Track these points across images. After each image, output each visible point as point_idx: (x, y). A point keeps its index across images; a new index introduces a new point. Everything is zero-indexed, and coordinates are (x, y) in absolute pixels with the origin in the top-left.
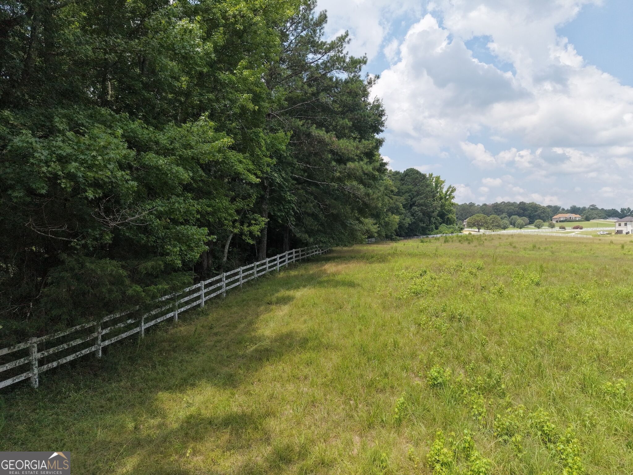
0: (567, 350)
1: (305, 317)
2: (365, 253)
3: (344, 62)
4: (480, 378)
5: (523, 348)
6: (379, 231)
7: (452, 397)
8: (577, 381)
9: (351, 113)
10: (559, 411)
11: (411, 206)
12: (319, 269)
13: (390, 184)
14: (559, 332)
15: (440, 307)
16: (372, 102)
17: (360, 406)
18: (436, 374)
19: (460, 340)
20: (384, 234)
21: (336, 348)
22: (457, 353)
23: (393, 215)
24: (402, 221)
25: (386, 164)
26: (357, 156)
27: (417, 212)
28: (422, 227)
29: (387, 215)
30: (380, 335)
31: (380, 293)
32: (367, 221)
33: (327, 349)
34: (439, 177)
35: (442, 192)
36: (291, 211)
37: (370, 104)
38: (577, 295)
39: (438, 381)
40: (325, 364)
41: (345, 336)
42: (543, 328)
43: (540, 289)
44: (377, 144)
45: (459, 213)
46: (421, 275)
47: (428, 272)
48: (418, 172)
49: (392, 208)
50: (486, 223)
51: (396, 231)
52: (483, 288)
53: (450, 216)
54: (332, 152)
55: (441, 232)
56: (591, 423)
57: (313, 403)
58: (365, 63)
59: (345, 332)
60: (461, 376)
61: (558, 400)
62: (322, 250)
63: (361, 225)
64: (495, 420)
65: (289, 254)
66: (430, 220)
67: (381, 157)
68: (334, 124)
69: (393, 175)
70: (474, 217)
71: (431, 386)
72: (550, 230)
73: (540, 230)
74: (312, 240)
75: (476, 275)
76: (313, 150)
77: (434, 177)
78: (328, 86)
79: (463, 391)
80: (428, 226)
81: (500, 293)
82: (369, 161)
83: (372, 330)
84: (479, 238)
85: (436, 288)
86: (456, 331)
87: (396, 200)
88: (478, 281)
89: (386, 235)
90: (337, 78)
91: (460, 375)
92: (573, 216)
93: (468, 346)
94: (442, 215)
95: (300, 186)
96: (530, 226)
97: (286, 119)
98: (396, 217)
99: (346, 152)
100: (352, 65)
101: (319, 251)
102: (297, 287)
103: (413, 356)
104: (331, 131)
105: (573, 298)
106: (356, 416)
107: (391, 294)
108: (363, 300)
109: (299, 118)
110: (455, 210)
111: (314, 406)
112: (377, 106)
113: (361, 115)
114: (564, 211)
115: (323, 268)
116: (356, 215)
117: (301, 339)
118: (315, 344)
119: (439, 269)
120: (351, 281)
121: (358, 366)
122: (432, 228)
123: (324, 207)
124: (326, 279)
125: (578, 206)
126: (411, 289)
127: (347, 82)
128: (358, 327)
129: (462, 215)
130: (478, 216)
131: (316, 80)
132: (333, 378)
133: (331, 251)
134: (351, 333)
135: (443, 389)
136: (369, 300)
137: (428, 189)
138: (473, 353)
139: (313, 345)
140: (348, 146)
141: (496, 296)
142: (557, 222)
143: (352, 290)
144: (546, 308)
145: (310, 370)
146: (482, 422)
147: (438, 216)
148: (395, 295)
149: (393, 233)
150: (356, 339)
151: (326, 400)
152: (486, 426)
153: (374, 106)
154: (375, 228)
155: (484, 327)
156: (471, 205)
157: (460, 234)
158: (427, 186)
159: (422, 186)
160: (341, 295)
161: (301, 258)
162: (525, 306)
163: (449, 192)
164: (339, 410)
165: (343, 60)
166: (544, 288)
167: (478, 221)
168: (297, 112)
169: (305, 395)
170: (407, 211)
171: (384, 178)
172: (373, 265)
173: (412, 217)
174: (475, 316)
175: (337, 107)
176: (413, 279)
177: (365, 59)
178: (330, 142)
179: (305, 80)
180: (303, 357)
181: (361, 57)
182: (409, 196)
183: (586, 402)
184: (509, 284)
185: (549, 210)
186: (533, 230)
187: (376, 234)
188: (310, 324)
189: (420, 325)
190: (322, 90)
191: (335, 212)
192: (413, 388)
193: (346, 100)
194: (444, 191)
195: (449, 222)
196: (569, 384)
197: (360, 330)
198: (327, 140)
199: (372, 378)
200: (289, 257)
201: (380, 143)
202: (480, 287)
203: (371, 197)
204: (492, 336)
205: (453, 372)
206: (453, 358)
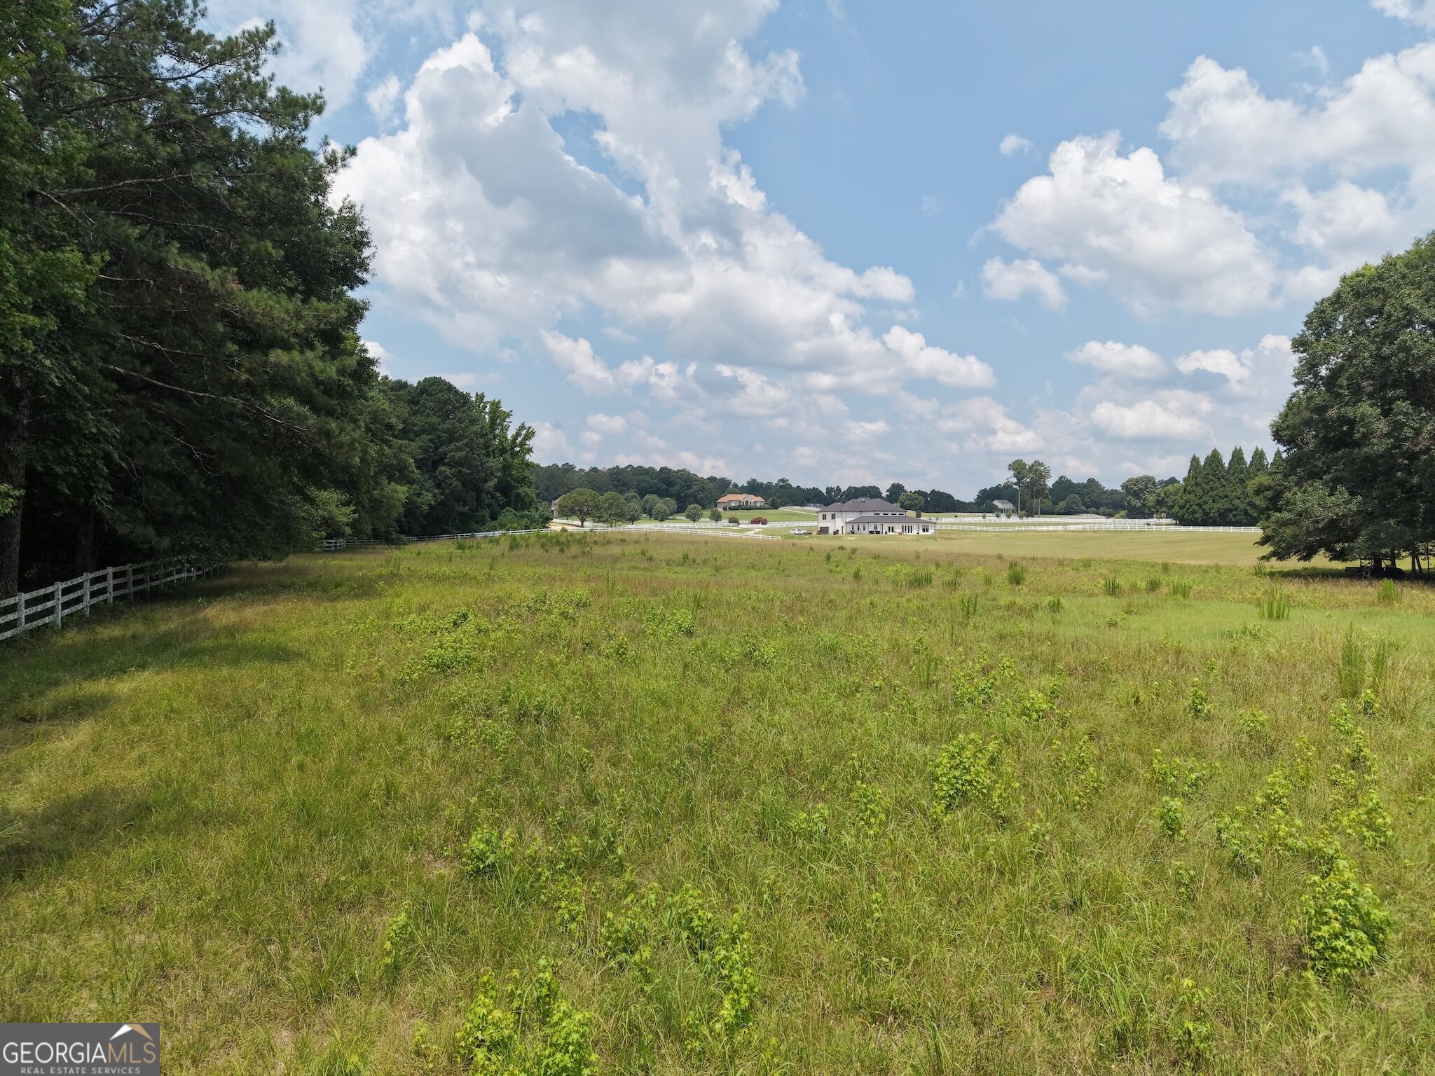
0: (737, 759)
1: (144, 748)
2: (320, 576)
3: (263, 96)
4: (574, 840)
5: (659, 765)
6: (354, 520)
7: (517, 892)
8: (752, 819)
9: (281, 229)
10: (720, 882)
11: (435, 465)
12: (187, 619)
13: (384, 410)
14: (724, 725)
15: (496, 695)
16: (336, 209)
17: (295, 954)
18: (481, 846)
19: (537, 762)
20: (368, 528)
21: (232, 818)
22: (530, 794)
23: (392, 484)
24: (415, 498)
25: (372, 362)
26: (296, 335)
27: (450, 478)
28: (462, 514)
29: (376, 483)
30: (353, 772)
31: (354, 672)
32: (324, 495)
33: (205, 824)
34: (499, 402)
35: (505, 437)
36: (100, 464)
37: (332, 213)
38: (755, 651)
39: (488, 862)
40: (201, 863)
41: (258, 787)
42: (696, 721)
43: (690, 644)
44: (350, 314)
45: (542, 486)
46: (455, 623)
47: (471, 617)
48: (450, 388)
49: (390, 466)
50: (597, 507)
51: (398, 521)
52: (588, 646)
53: (523, 490)
54: (225, 315)
55: (502, 526)
56: (772, 896)
57: (163, 972)
58: (319, 110)
59: (260, 775)
60: (537, 843)
61: (719, 862)
62: (198, 569)
63: (308, 506)
64: (602, 924)
65: (95, 581)
66: (478, 499)
67: (361, 342)
68: (233, 247)
69: (392, 389)
70: (573, 494)
71: (471, 875)
72: (713, 524)
73: (696, 525)
74: (165, 543)
75: (573, 619)
76: (173, 307)
77: (487, 403)
78: (219, 148)
79: (540, 874)
80: (473, 511)
81: (620, 653)
82: (329, 352)
83: (331, 762)
84: (582, 540)
85: (488, 652)
86: (530, 745)
87: (400, 449)
88: (577, 632)
89: (374, 530)
90: (242, 134)
91: (535, 840)
92: (752, 499)
93: (553, 775)
94: (505, 488)
95: (130, 398)
96: (678, 517)
97: (90, 215)
98: (398, 487)
99: (266, 321)
100: (284, 108)
101: (189, 571)
102: (121, 670)
103: (431, 811)
104: (225, 265)
105: (748, 655)
106: (284, 979)
107: (381, 672)
108: (310, 690)
109: (131, 217)
110: (533, 478)
111: (167, 978)
112: (350, 221)
113: (308, 236)
114: (738, 490)
115: (201, 616)
116: (295, 479)
117: (128, 807)
118: (173, 814)
119: (497, 608)
120: (278, 647)
121: (292, 854)
122: (484, 516)
123: (203, 457)
124: (209, 643)
125: (759, 480)
126: (430, 658)
127: (269, 148)
128: (295, 760)
129: (548, 488)
130: (581, 494)
131: (181, 126)
132: (223, 896)
133: (224, 572)
134: (276, 776)
135: (497, 877)
136: (326, 690)
137: (476, 428)
138: (563, 789)
139: (165, 819)
140: (271, 307)
141: (611, 662)
142: (725, 509)
143: (281, 670)
144: (702, 680)
145: (154, 887)
146: (577, 934)
147: (496, 488)
148: (391, 673)
149: (391, 526)
150: (290, 789)
151: (200, 954)
152: (585, 943)
153: (341, 219)
154: (346, 515)
155: (586, 729)
156: (568, 468)
157: (544, 531)
158: (473, 422)
159: (460, 421)
160: (250, 683)
161: (131, 589)
162: (665, 678)
163: (520, 439)
164: (239, 975)
165: (261, 90)
166: (699, 640)
167: (581, 505)
168: (123, 203)
169: (139, 953)
170: (427, 476)
171: (370, 395)
172: (339, 605)
173: (436, 491)
174: (568, 707)
175: (240, 205)
176: (435, 633)
177: (319, 102)
178: (221, 290)
179: (149, 121)
180: (132, 856)
181: (309, 95)
182: (431, 441)
183: (766, 856)
184: (638, 635)
185: (711, 485)
186: (684, 525)
187: (347, 528)
188: (158, 763)
189: (448, 739)
190: (201, 157)
191: (235, 471)
192: (429, 887)
193: (268, 192)
194: (510, 434)
195: (521, 504)
196: (739, 827)
197: (301, 767)
198: (212, 285)
199: (328, 880)
200: (96, 587)
201: (356, 312)
202: (580, 645)
203: (333, 441)
204: (602, 747)
205: (520, 836)
206: (520, 805)
